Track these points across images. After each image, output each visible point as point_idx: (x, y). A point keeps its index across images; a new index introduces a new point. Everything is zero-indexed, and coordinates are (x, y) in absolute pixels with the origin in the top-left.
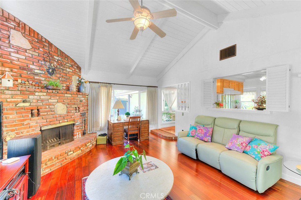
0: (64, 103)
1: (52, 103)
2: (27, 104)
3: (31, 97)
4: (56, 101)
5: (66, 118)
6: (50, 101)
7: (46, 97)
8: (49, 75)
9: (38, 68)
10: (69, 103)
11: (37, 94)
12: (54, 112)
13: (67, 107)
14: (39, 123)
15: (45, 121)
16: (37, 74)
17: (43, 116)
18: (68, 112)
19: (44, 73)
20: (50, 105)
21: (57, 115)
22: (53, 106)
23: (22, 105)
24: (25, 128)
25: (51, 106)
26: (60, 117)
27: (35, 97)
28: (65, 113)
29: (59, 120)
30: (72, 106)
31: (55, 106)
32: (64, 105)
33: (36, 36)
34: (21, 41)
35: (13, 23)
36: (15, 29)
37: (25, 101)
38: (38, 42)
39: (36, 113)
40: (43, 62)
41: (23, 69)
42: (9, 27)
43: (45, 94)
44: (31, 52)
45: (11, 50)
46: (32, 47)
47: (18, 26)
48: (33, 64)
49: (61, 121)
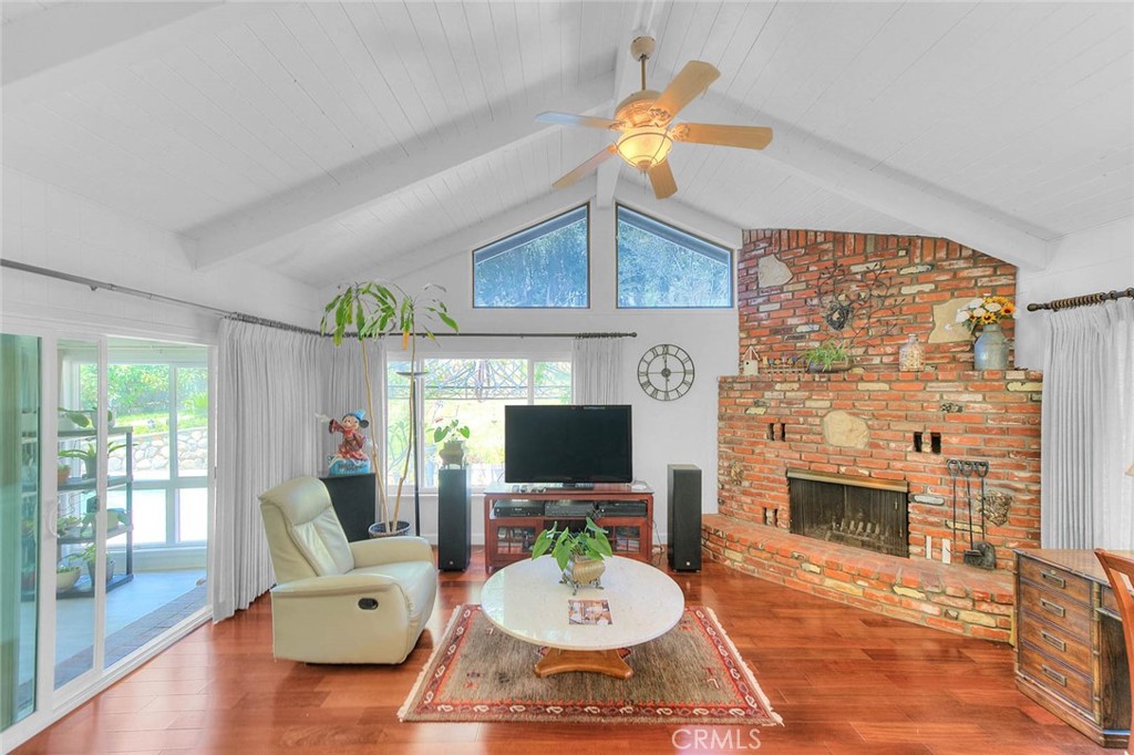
0: (855, 411)
1: (814, 411)
2: (760, 411)
3: (768, 394)
4: (827, 404)
5: (864, 462)
6: (808, 404)
7: (798, 393)
8: (832, 331)
9: (804, 320)
10: (875, 413)
11: (778, 387)
12: (819, 437)
13: (869, 427)
14: (782, 457)
15: (798, 456)
16: (801, 337)
17: (792, 444)
18: (873, 445)
19: (816, 327)
20: (808, 414)
21: (831, 448)
22: (817, 421)
23: (753, 411)
24: (756, 461)
25: (810, 419)
26: (841, 454)
27: (775, 393)
28: (860, 446)
29: (839, 465)
30: (891, 424)
31: (825, 419)
32: (852, 418)
33: (802, 243)
34: (774, 272)
35: (762, 245)
36: (765, 255)
37: (756, 404)
38: (806, 254)
39: (779, 431)
40: (815, 301)
41: (775, 332)
42: (758, 257)
43: (796, 386)
44: (791, 288)
45: (760, 300)
46: (793, 274)
47: (770, 245)
48: (794, 315)
49: (843, 469)
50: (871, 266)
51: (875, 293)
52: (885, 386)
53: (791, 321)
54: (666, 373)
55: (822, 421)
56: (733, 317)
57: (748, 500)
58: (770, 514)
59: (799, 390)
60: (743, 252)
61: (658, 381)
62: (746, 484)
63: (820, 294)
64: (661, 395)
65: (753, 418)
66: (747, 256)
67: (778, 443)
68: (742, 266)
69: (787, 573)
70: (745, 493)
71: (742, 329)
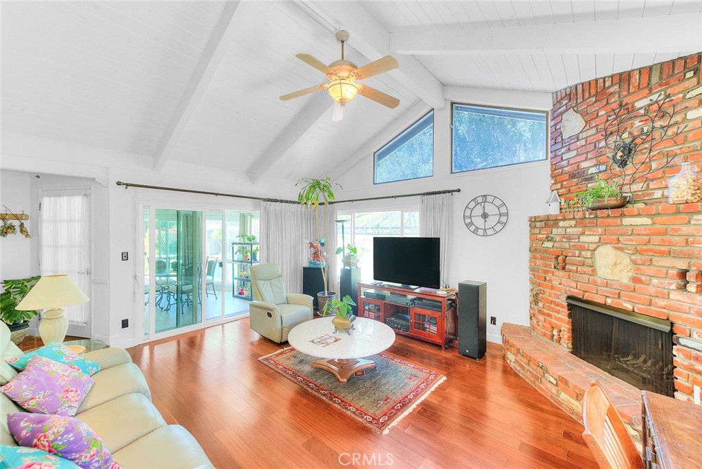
0: (620, 245)
1: (586, 245)
2: (548, 245)
3: (555, 230)
4: (596, 239)
5: (628, 296)
6: (583, 238)
7: (575, 229)
8: (617, 169)
9: (594, 162)
10: (639, 248)
11: (561, 224)
12: (590, 269)
13: (634, 262)
14: (564, 285)
15: (574, 285)
16: (592, 178)
17: (571, 274)
18: (636, 280)
19: (603, 168)
20: (582, 248)
21: (599, 280)
22: (589, 254)
23: (546, 245)
24: (547, 287)
25: (583, 253)
26: (607, 286)
27: (560, 230)
28: (625, 281)
29: (607, 297)
30: (654, 259)
31: (596, 253)
32: (618, 252)
33: (593, 92)
34: (573, 124)
35: (564, 102)
36: (567, 110)
37: (548, 239)
38: (596, 101)
39: (562, 262)
40: (603, 144)
41: (572, 176)
42: (562, 114)
43: (573, 223)
44: (584, 135)
45: (563, 150)
46: (586, 122)
47: (570, 101)
48: (586, 159)
49: (609, 301)
50: (654, 97)
51: (657, 124)
52: (646, 221)
53: (584, 165)
54: (485, 216)
55: (593, 255)
56: (546, 168)
57: (541, 318)
58: (555, 332)
59: (575, 226)
60: (553, 111)
61: (479, 222)
62: (541, 304)
63: (606, 137)
64: (480, 232)
65: (546, 251)
66: (555, 115)
67: (561, 273)
68: (553, 123)
69: (537, 378)
70: (540, 312)
71: (553, 176)
